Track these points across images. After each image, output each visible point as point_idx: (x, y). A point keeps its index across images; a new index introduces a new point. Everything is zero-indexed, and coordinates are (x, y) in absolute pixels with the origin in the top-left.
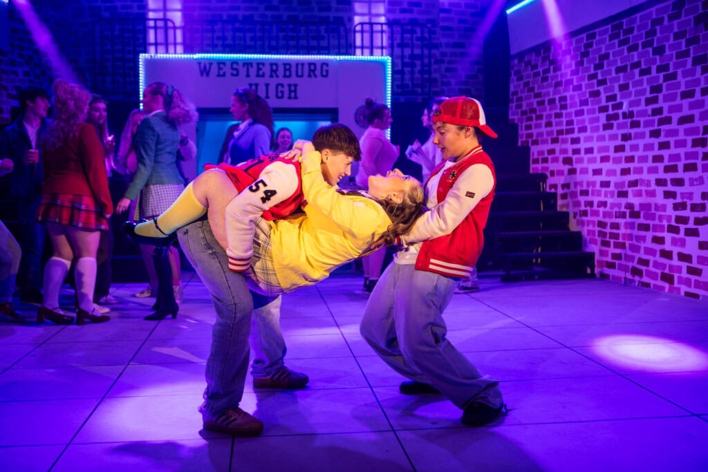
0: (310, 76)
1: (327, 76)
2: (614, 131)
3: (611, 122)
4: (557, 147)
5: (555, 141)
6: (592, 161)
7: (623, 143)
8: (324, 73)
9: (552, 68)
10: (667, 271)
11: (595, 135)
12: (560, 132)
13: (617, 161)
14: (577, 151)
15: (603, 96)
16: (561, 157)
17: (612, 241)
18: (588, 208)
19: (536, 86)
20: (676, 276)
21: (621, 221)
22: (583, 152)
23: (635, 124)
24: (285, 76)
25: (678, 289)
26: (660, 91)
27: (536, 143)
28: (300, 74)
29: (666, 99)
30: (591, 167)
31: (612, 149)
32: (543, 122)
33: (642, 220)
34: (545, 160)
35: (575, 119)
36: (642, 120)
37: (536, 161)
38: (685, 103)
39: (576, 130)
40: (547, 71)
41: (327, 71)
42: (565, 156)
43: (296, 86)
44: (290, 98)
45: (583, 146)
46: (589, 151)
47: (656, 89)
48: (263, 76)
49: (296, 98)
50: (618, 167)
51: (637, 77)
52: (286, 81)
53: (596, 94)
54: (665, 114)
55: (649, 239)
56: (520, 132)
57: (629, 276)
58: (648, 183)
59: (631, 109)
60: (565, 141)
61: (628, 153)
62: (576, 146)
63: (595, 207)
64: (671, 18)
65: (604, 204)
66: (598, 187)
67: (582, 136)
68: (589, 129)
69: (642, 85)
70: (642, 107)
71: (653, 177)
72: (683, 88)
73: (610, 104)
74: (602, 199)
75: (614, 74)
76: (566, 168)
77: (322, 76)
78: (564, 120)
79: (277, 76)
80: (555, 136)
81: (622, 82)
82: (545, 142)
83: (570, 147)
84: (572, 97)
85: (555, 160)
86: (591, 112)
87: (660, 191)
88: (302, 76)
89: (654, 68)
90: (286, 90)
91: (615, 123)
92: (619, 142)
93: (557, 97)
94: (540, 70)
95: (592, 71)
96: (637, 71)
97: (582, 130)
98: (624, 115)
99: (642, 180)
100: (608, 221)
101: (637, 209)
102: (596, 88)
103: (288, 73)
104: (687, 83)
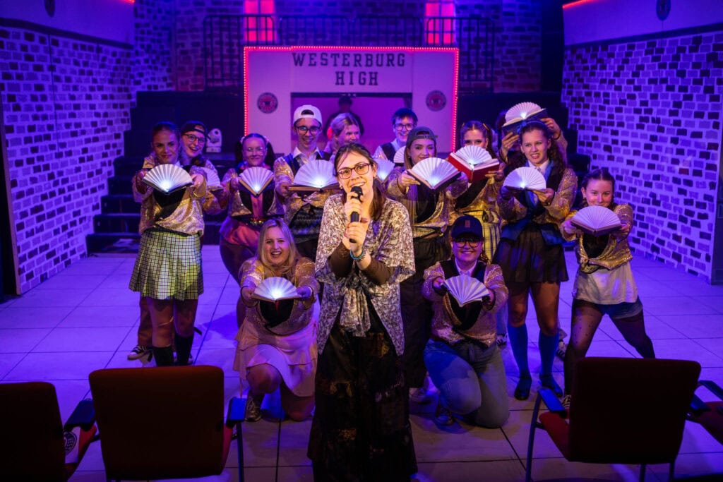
0: (388, 65)
1: (403, 65)
2: (645, 131)
3: (643, 123)
4: (600, 135)
5: (598, 129)
6: (627, 152)
7: (651, 143)
8: (401, 63)
9: (599, 66)
10: (677, 251)
11: (630, 131)
12: (602, 123)
13: (646, 156)
14: (615, 142)
15: (638, 100)
16: (603, 144)
17: (638, 221)
18: (622, 191)
19: (585, 78)
20: (683, 256)
21: (646, 206)
22: (620, 143)
23: (661, 129)
24: (367, 65)
25: (684, 267)
26: (680, 107)
27: (582, 127)
28: (380, 63)
29: (684, 114)
30: (626, 157)
31: (642, 146)
32: (590, 111)
33: (661, 208)
34: (589, 145)
35: (615, 114)
36: (666, 127)
37: (582, 144)
38: (697, 121)
39: (616, 124)
40: (594, 67)
41: (403, 61)
42: (606, 144)
43: (376, 73)
44: (371, 84)
45: (620, 138)
46: (625, 143)
47: (678, 105)
48: (348, 65)
49: (376, 84)
50: (647, 162)
51: (664, 91)
52: (367, 70)
53: (632, 97)
54: (683, 127)
55: (666, 224)
56: (570, 116)
57: (650, 252)
58: (667, 180)
59: (658, 116)
60: (606, 131)
61: (654, 152)
62: (615, 137)
63: (627, 191)
64: (692, 50)
65: (633, 190)
66: (630, 175)
67: (620, 129)
68: (626, 126)
69: (667, 98)
70: (667, 116)
71: (671, 175)
72: (696, 109)
73: (643, 108)
74: (633, 185)
75: (647, 84)
76: (606, 154)
77: (399, 65)
78: (606, 113)
79: (360, 65)
80: (598, 125)
81: (653, 92)
82: (590, 128)
83: (610, 137)
84: (614, 95)
85: (598, 146)
86: (628, 111)
87: (675, 187)
88: (381, 65)
89: (677, 87)
90: (368, 77)
91: (646, 125)
92: (648, 141)
93: (602, 92)
94: (589, 65)
95: (630, 77)
96: (664, 86)
97: (621, 124)
98: (653, 120)
99: (663, 176)
100: (637, 204)
101: (658, 198)
102: (633, 92)
103: (369, 63)
104: (699, 105)
